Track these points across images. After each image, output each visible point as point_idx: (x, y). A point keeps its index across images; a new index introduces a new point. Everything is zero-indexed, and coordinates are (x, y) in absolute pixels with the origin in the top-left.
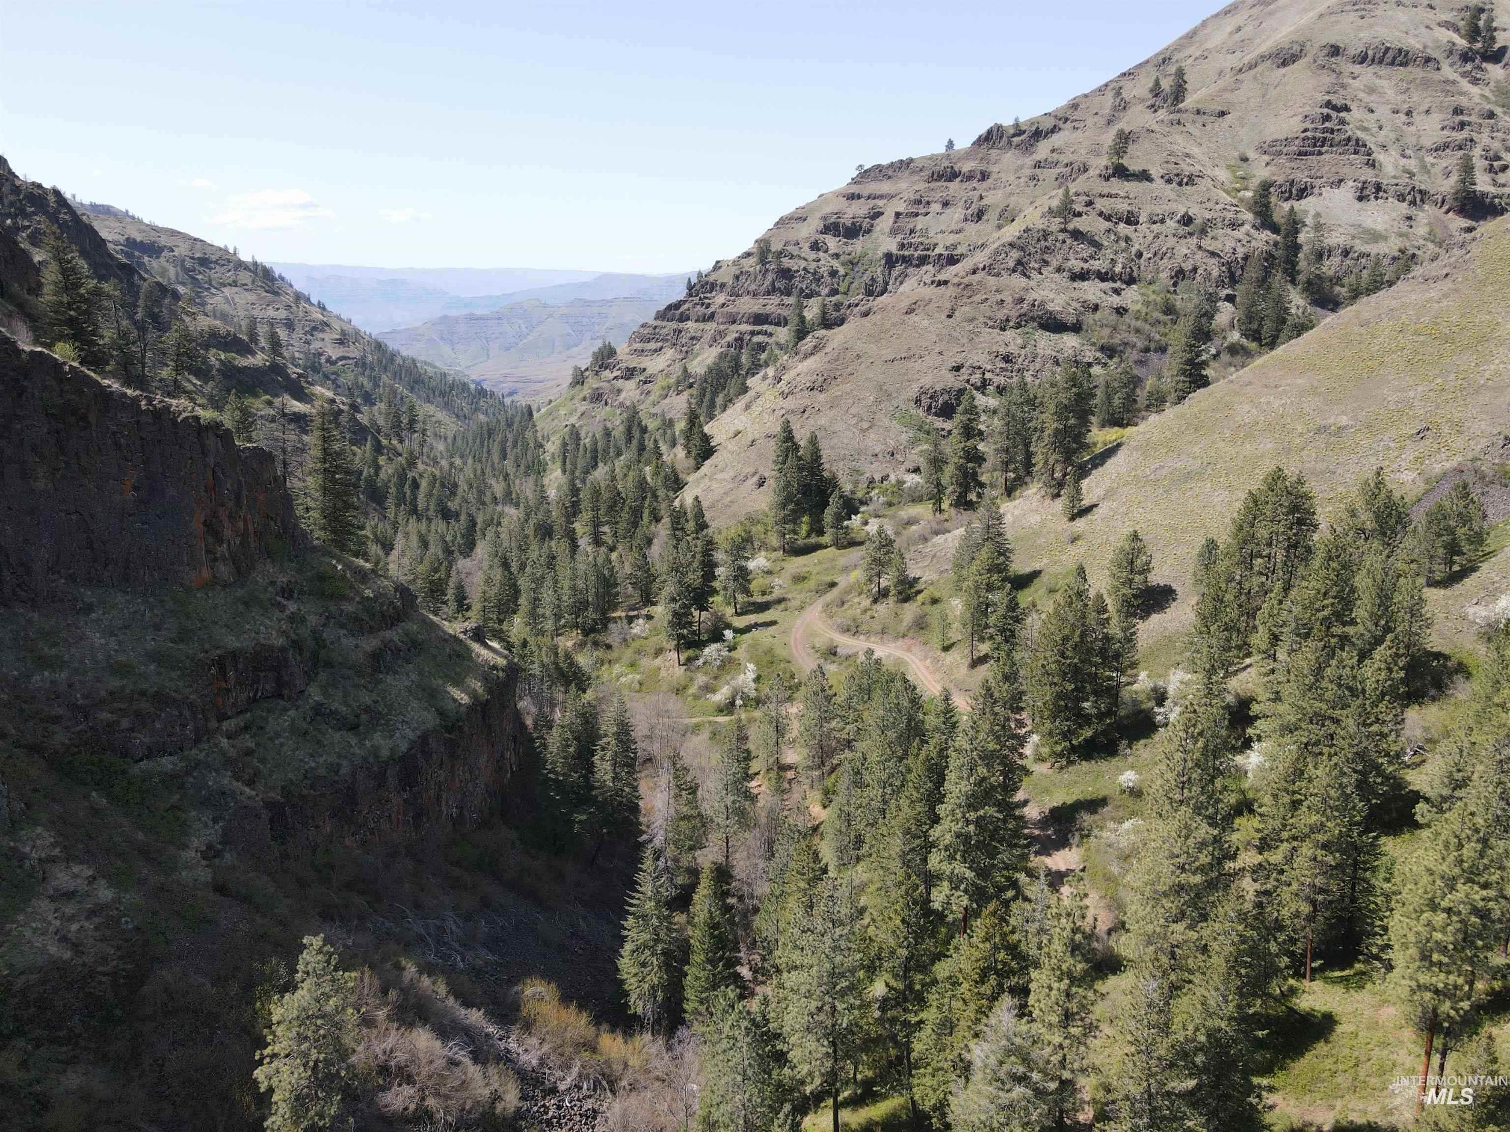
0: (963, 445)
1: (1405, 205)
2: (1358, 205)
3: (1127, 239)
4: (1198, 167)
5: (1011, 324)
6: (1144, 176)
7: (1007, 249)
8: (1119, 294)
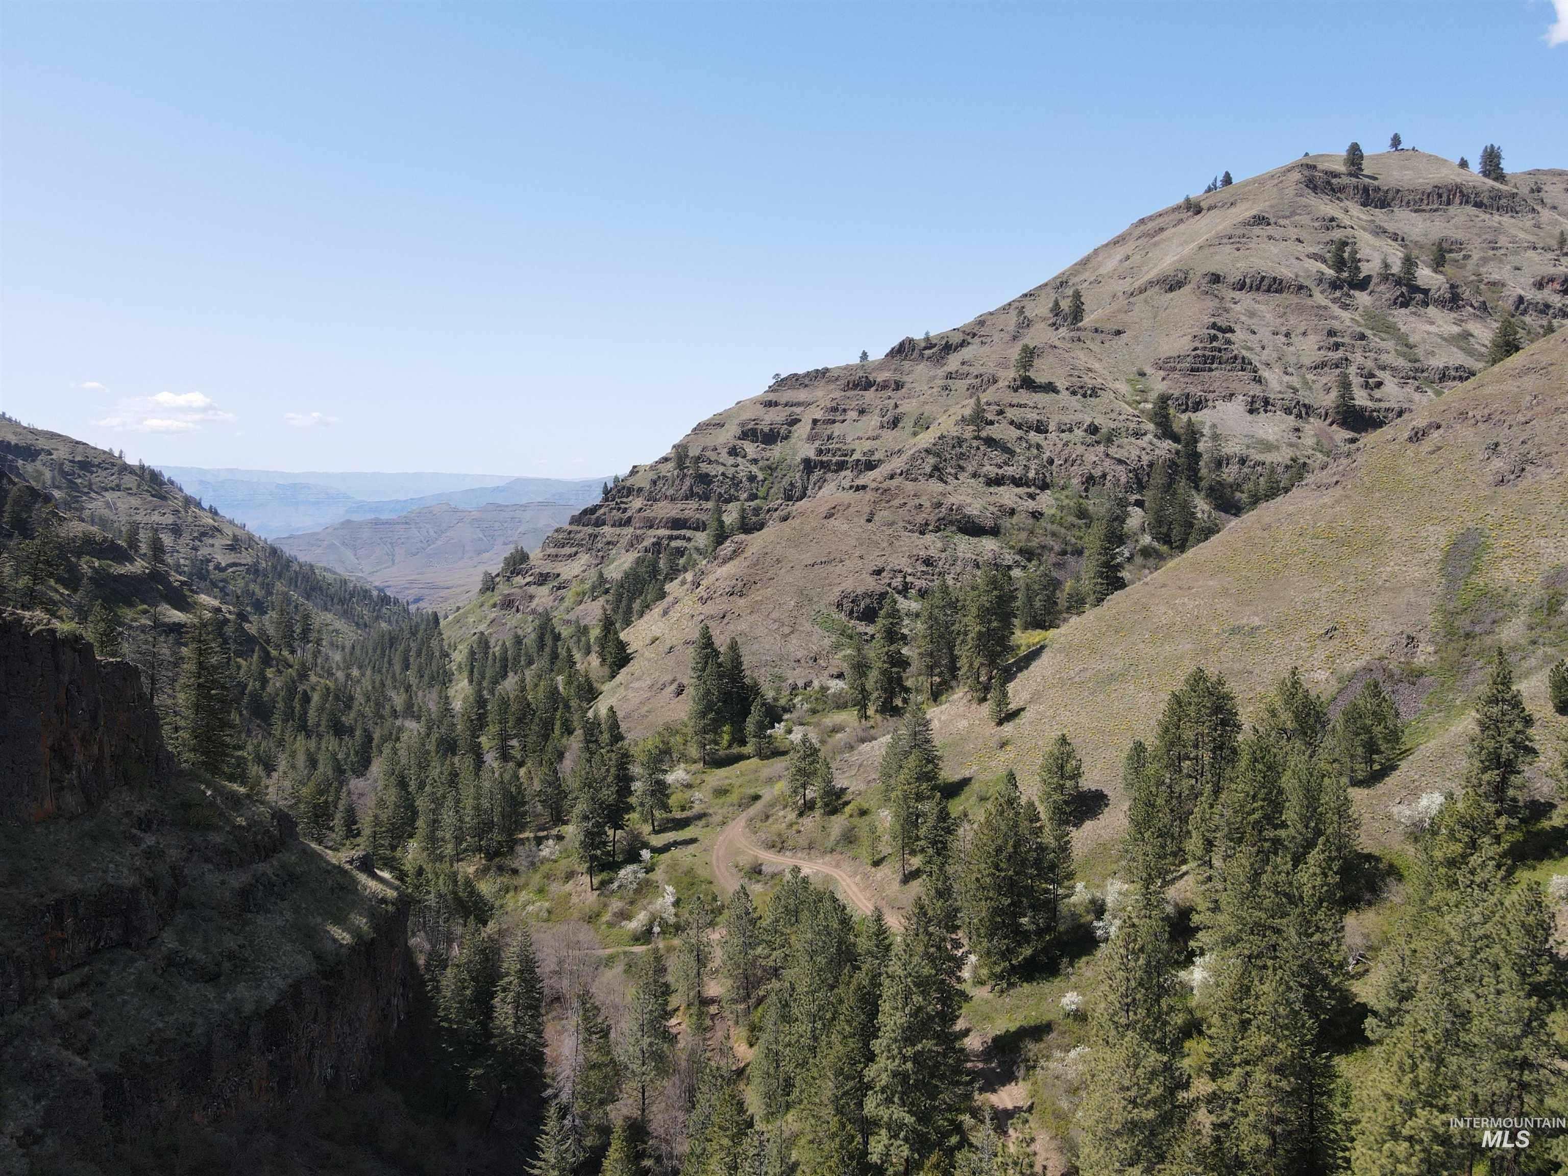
0: (886, 649)
1: (1292, 417)
2: (1249, 417)
3: (1039, 447)
4: (1100, 380)
5: (930, 528)
6: (1050, 388)
7: (923, 455)
8: (1034, 499)
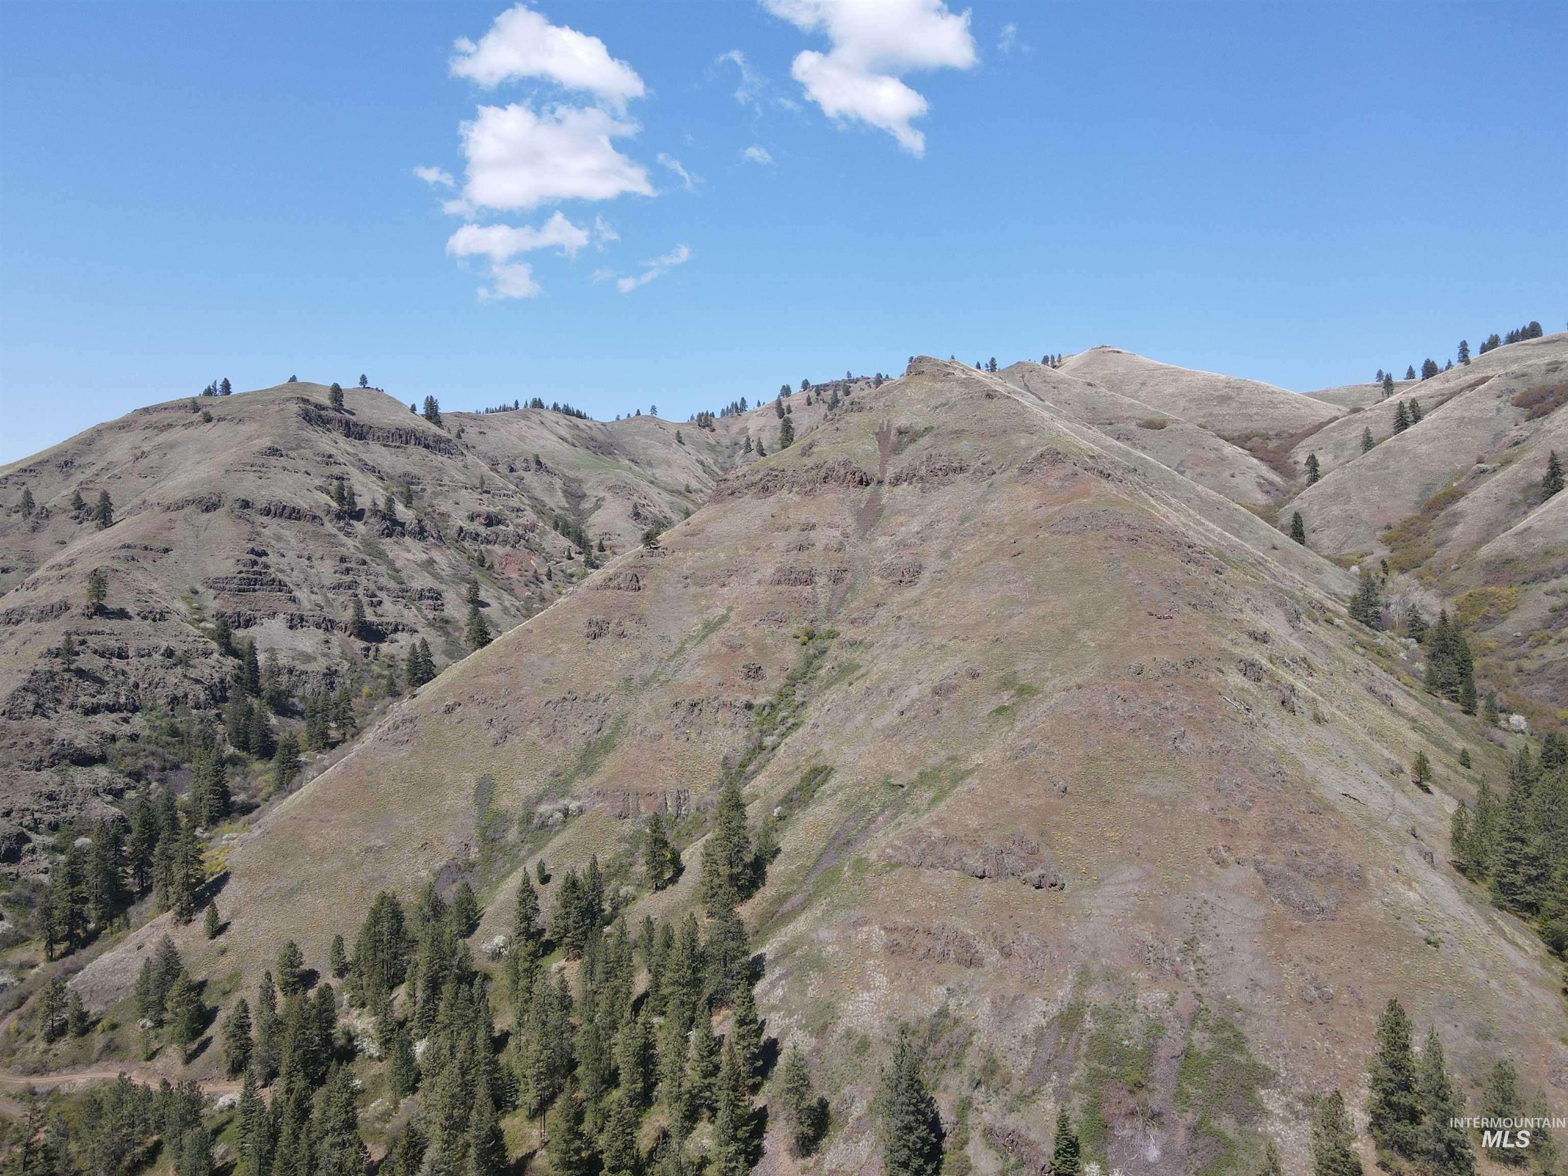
0: (70, 891)
1: (321, 631)
2: (291, 633)
3: (124, 673)
4: (164, 603)
5: (45, 764)
6: (122, 614)
7: (23, 693)
8: (128, 722)
